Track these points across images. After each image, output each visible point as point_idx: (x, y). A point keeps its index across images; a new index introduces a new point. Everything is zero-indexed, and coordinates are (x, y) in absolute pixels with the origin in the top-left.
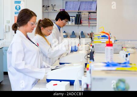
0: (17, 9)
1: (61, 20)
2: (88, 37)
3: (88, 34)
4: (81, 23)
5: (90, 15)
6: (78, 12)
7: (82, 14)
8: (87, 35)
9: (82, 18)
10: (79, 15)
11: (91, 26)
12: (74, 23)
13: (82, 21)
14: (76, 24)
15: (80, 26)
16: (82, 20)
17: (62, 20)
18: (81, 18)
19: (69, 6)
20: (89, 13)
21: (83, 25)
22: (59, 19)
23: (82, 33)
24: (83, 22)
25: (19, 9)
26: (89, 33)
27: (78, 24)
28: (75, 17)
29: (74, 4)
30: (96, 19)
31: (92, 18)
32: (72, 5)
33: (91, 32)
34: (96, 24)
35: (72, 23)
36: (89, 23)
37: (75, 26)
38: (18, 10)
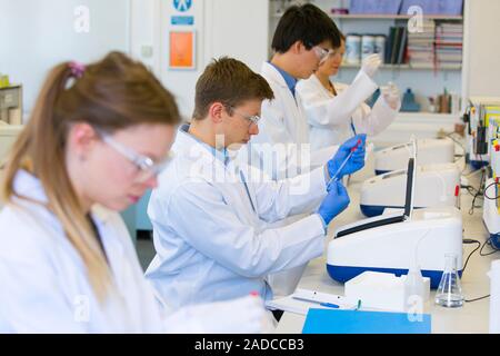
0: (180, 7)
1: (303, 47)
2: (432, 108)
3: (431, 100)
4: (406, 59)
5: (439, 30)
6: (397, 21)
8: (428, 102)
9: (410, 41)
10: (401, 30)
11: (442, 70)
13: (411, 51)
14: (387, 60)
15: (404, 69)
16: (409, 48)
17: (308, 48)
18: (406, 40)
20: (438, 22)
21: (414, 65)
22: (297, 43)
23: (409, 95)
24: (412, 55)
25: (185, 7)
26: (435, 97)
27: (395, 62)
28: (383, 36)
30: (461, 45)
31: (445, 41)
33: (442, 92)
34: (461, 62)
36: (436, 60)
37: (383, 68)
38: (182, 9)
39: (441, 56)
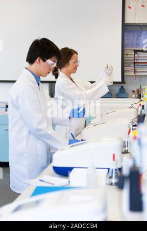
2: (134, 96)
5: (136, 55)
8: (132, 93)
11: (138, 76)
17: (44, 61)
22: (38, 59)
26: (135, 90)
33: (139, 88)
36: (135, 71)
39: (138, 69)
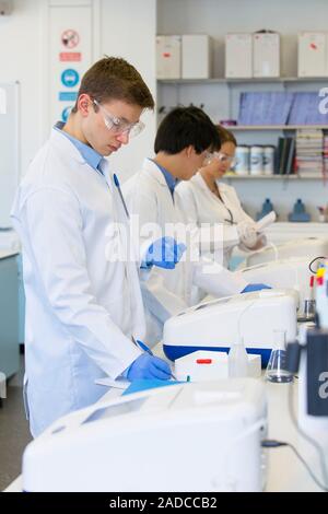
1: (194, 151)
2: (322, 218)
3: (321, 209)
4: (294, 169)
5: (327, 140)
6: (285, 131)
7: (298, 134)
8: (318, 212)
9: (298, 151)
10: (289, 141)
12: (269, 168)
13: (300, 161)
14: (276, 171)
15: (293, 179)
16: (298, 158)
17: (199, 152)
18: (295, 151)
19: (251, 107)
20: (326, 132)
21: (303, 175)
23: (300, 206)
24: (301, 165)
26: (325, 207)
27: (284, 173)
28: (272, 146)
29: (270, 100)
32: (262, 105)
35: (263, 169)
36: (325, 170)
37: (272, 179)
